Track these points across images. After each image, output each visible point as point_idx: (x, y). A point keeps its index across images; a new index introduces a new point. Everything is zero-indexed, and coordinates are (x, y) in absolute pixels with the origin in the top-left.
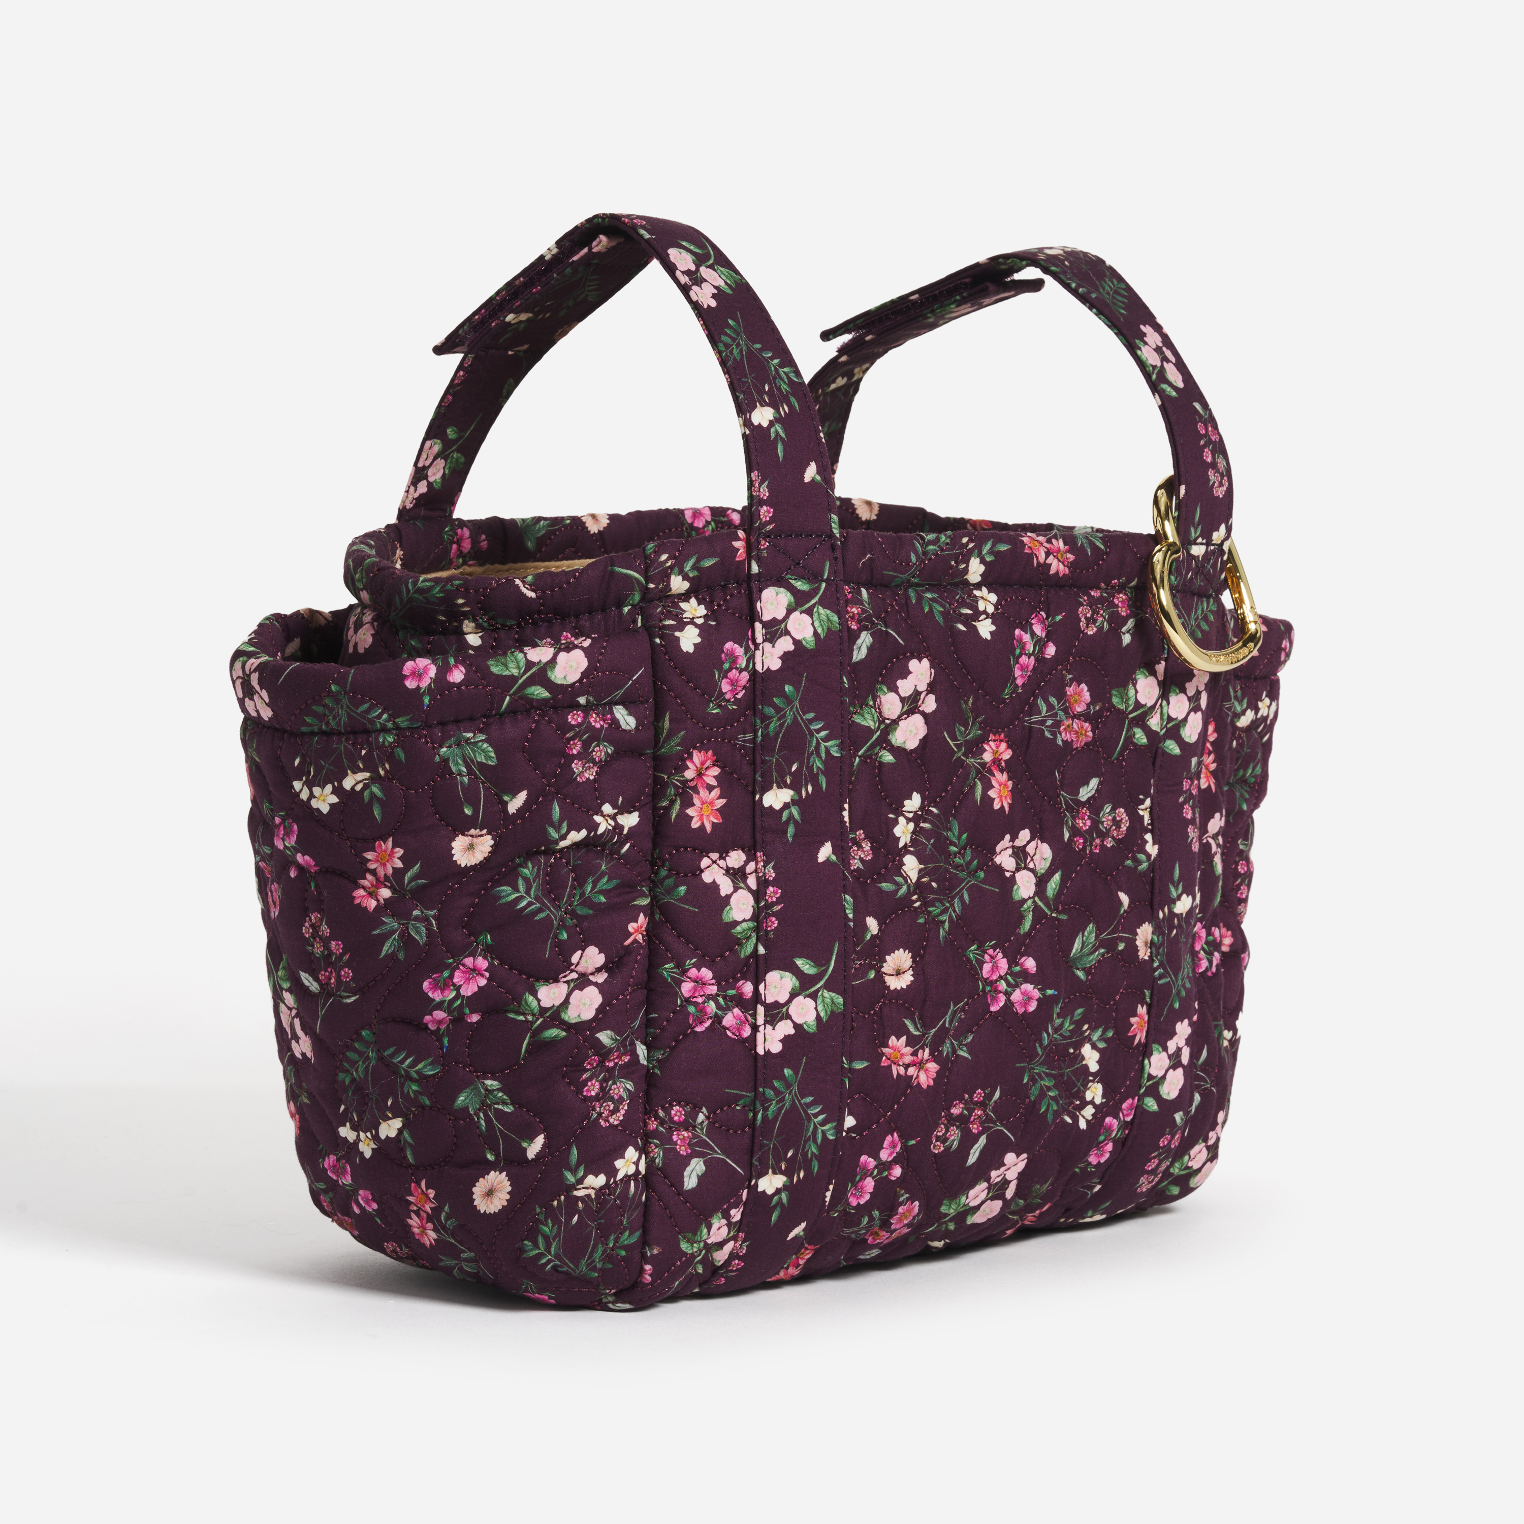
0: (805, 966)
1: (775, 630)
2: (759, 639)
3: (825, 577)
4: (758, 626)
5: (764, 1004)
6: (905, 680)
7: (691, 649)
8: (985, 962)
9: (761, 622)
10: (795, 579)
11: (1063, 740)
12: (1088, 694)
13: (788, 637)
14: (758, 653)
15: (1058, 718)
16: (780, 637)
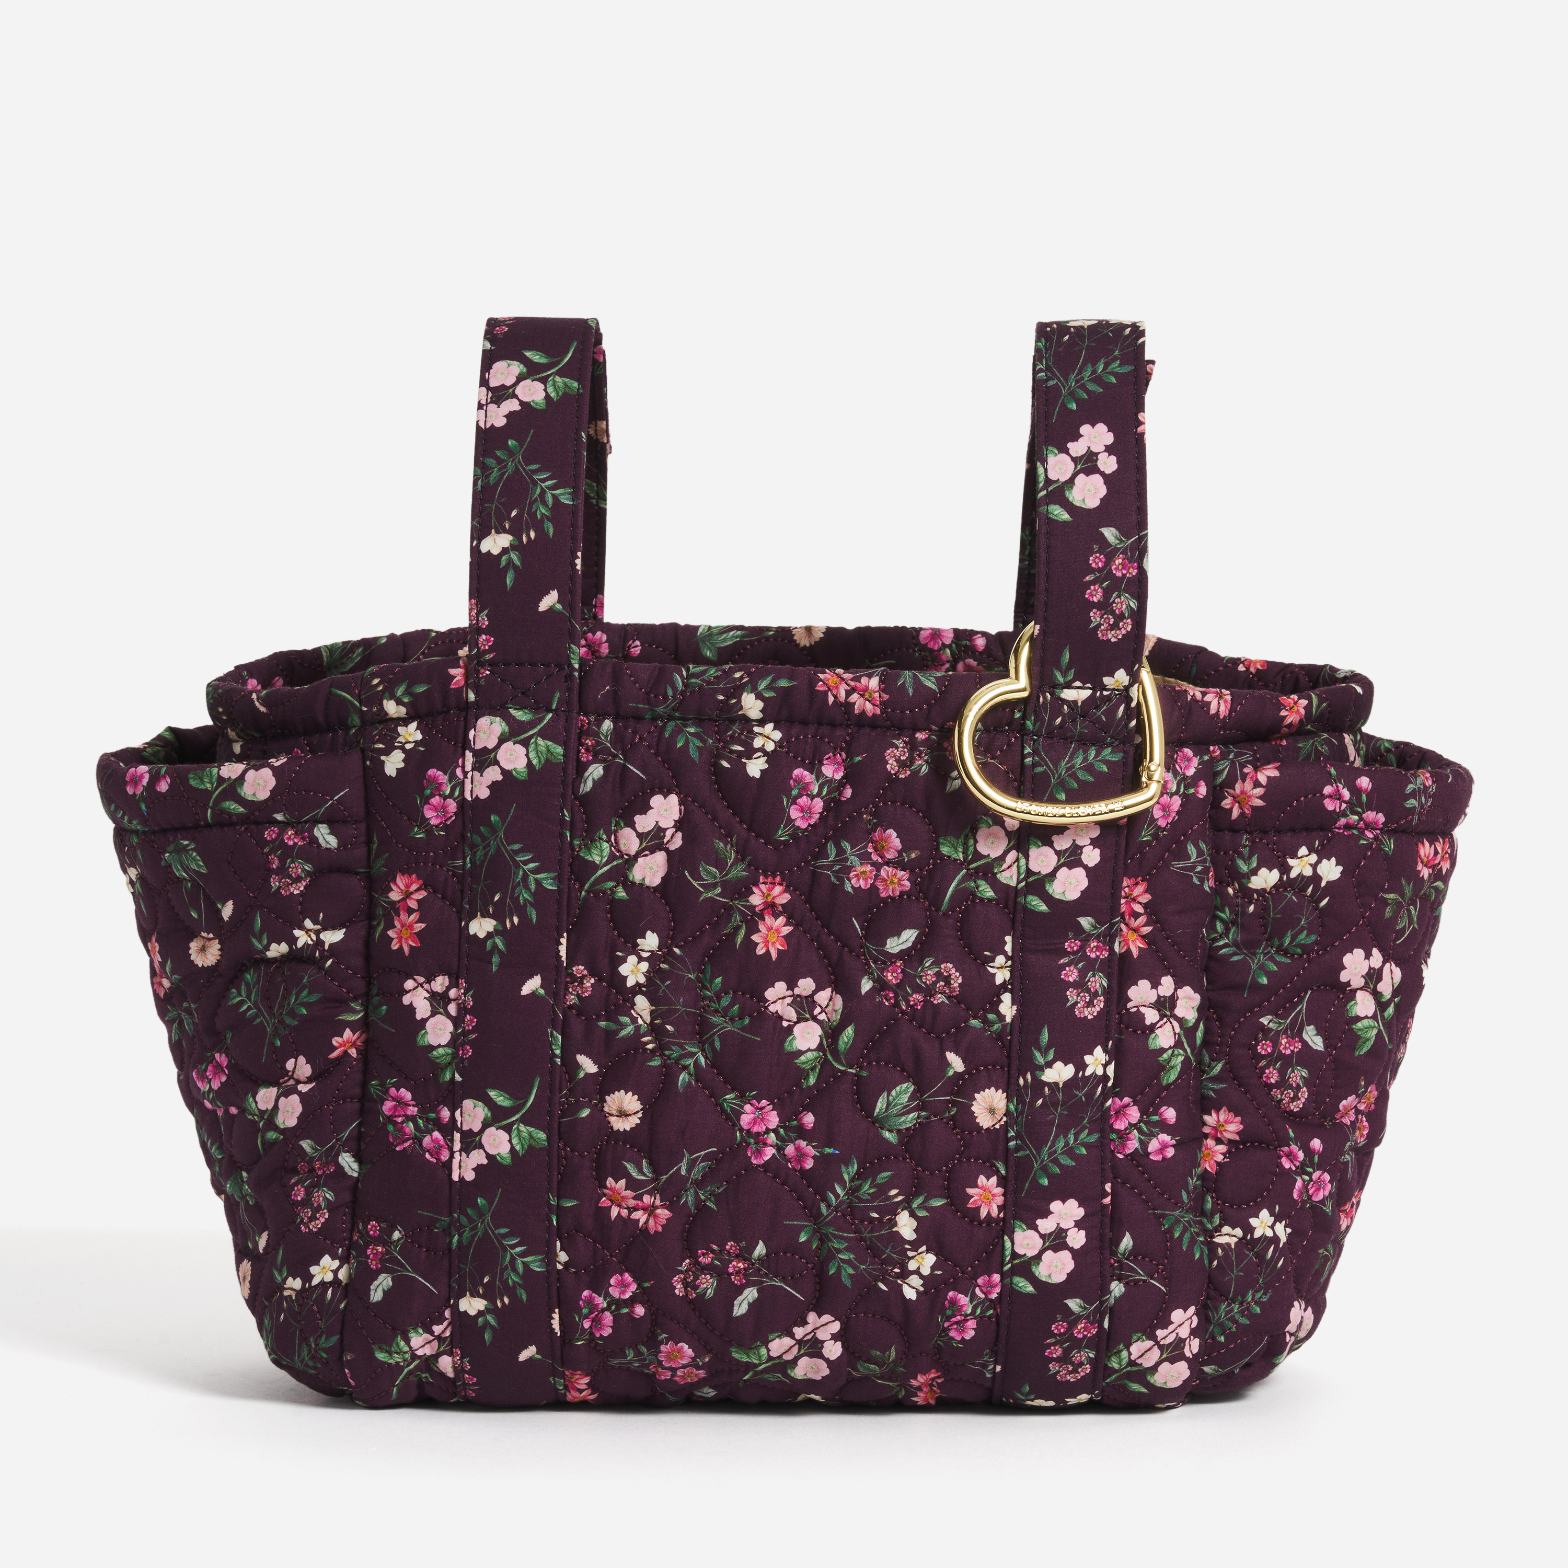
0: (500, 1098)
1: (485, 759)
2: (468, 767)
3: (554, 707)
4: (469, 755)
5: (460, 1130)
6: (644, 816)
7: (394, 774)
8: (743, 1113)
9: (472, 750)
10: (515, 709)
11: (852, 887)
12: (898, 840)
13: (496, 767)
14: (468, 782)
15: (849, 864)
16: (488, 767)
